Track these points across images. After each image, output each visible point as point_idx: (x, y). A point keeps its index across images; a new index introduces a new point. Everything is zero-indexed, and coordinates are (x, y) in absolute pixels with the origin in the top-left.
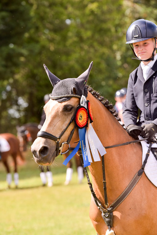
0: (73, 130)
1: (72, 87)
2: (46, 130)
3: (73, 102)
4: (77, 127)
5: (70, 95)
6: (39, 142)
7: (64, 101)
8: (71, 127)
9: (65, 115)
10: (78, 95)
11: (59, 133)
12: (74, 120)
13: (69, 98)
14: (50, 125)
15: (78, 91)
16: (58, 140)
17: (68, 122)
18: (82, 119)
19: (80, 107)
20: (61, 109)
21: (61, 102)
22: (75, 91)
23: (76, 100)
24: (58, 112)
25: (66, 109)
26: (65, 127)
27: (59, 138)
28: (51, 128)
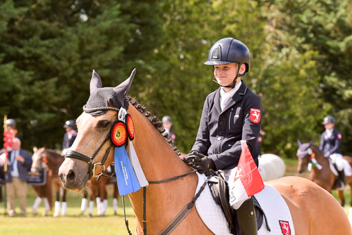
0: (108, 149)
1: (109, 97)
2: (77, 149)
3: (108, 116)
4: (114, 145)
5: (107, 107)
6: (68, 164)
7: (99, 114)
8: (107, 145)
9: (100, 131)
10: (116, 107)
11: (93, 152)
12: (110, 137)
13: (104, 111)
14: (81, 143)
15: (116, 102)
16: (91, 161)
17: (103, 139)
18: (119, 136)
19: (117, 122)
20: (95, 125)
21: (95, 116)
22: (111, 103)
23: (114, 113)
24: (91, 127)
25: (101, 124)
26: (99, 146)
27: (92, 159)
28: (83, 147)
